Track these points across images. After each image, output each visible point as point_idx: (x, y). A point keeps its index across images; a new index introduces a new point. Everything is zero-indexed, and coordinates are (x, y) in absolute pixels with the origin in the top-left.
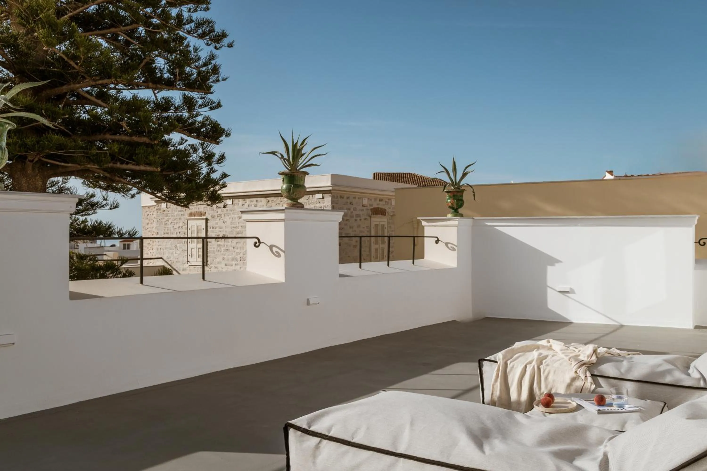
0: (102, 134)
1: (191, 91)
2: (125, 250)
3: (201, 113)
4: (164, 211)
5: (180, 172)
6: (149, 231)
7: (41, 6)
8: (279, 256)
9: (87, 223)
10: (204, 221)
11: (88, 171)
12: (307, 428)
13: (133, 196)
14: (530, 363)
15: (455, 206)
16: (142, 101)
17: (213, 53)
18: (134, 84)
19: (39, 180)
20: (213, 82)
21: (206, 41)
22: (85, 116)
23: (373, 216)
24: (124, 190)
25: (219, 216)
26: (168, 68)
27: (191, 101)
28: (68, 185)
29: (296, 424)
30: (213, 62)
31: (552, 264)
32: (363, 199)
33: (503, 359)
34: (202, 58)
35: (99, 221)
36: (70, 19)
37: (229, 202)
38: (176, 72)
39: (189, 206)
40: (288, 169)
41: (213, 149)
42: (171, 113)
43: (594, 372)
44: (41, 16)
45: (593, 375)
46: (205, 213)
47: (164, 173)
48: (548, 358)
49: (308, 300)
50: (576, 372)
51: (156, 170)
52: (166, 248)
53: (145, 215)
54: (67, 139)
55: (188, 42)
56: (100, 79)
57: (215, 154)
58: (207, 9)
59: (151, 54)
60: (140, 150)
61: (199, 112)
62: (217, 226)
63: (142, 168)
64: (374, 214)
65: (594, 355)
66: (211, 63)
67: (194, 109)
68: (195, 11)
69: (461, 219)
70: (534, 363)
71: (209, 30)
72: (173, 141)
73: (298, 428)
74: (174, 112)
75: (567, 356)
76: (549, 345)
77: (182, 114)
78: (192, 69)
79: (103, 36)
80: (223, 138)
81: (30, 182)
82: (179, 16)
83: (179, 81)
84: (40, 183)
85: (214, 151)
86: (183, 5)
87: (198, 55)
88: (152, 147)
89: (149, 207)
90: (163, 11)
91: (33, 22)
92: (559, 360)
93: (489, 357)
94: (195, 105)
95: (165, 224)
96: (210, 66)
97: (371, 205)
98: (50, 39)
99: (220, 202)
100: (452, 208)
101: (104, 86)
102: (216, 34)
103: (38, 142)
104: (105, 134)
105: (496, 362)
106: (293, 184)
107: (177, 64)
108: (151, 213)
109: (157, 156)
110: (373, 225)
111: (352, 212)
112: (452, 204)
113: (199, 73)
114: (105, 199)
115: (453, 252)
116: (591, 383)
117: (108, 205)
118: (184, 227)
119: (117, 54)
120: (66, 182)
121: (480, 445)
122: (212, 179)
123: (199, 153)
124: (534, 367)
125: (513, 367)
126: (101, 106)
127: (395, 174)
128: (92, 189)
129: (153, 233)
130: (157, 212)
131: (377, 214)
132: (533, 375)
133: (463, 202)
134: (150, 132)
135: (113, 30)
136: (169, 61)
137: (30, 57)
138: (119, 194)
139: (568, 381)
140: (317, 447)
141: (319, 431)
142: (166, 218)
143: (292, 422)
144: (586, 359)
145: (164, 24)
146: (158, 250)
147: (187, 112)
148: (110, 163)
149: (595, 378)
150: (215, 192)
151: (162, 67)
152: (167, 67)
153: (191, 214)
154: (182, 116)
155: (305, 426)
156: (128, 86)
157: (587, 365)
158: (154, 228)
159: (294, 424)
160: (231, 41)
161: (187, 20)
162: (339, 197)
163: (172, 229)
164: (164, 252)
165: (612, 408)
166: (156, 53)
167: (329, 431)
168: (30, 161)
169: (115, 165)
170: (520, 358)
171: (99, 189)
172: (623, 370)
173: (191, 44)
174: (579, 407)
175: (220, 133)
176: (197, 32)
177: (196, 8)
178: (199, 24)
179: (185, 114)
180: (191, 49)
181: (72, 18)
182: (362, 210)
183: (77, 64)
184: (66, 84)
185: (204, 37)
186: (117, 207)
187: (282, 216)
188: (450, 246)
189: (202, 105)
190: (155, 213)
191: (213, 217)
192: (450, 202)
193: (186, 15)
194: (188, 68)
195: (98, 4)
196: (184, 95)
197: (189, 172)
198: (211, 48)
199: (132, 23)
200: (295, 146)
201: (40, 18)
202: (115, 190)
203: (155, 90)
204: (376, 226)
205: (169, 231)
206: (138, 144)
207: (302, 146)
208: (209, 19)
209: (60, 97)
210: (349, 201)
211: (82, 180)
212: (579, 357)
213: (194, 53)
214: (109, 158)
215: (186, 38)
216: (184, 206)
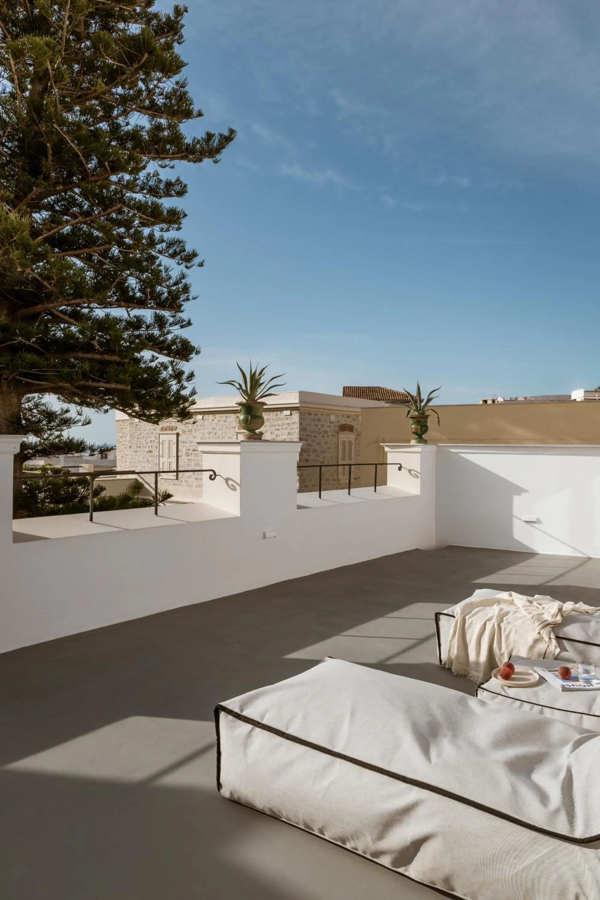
0: (74, 353)
1: (163, 310)
2: (103, 460)
3: (172, 331)
4: (137, 425)
5: (151, 390)
6: (123, 445)
7: (16, 228)
8: (234, 489)
9: (62, 438)
10: (175, 436)
11: (61, 388)
12: (239, 713)
13: (106, 411)
14: (489, 620)
15: (419, 432)
16: (115, 319)
17: (184, 272)
18: (107, 303)
19: (14, 397)
20: (184, 301)
21: (177, 261)
22: (59, 334)
23: (340, 432)
24: (96, 406)
25: (190, 431)
26: (140, 287)
27: (162, 320)
28: (43, 401)
29: (227, 707)
30: (184, 281)
31: (519, 494)
32: (331, 415)
33: (462, 613)
34: (173, 278)
35: (71, 438)
36: (43, 241)
37: (199, 417)
38: (147, 291)
39: (159, 423)
40: (246, 399)
41: (183, 366)
42: (142, 331)
43: (559, 634)
44: (15, 238)
45: (558, 638)
46: (176, 428)
47: (135, 390)
48: (509, 615)
49: (264, 534)
50: (539, 633)
51: (126, 388)
52: (139, 462)
53: (118, 429)
54: (40, 358)
55: (160, 261)
56: (73, 299)
57: (184, 372)
58: (179, 229)
59: (123, 274)
60: (111, 369)
61: (170, 330)
62: (188, 440)
63: (113, 386)
64: (341, 431)
65: (559, 613)
66: (182, 282)
67: (165, 327)
68: (168, 230)
69: (424, 446)
70: (494, 620)
71: (180, 250)
72: (144, 358)
73: (230, 712)
74: (146, 330)
75: (530, 613)
76: (510, 598)
77: (152, 332)
78: (163, 288)
79: (77, 256)
80: (193, 355)
81: (5, 399)
82: (151, 236)
83: (150, 299)
84: (15, 400)
85: (184, 369)
86: (156, 225)
87: (169, 274)
88: (123, 365)
89: (123, 421)
90: (136, 230)
91: (7, 244)
92: (521, 618)
93: (447, 610)
94: (166, 323)
95: (138, 438)
96: (180, 285)
97: (338, 422)
98: (24, 260)
99: (190, 418)
100: (416, 433)
101: (78, 305)
102: (187, 253)
103: (12, 361)
104: (77, 352)
105: (454, 617)
106: (250, 414)
107: (148, 283)
108: (125, 427)
109: (127, 375)
110: (340, 442)
111: (319, 429)
112: (416, 430)
113: (169, 292)
114: (80, 414)
115: (416, 479)
116: (556, 646)
117: (81, 421)
118: (156, 441)
119: (90, 274)
120: (41, 398)
121: (426, 750)
122: (183, 396)
123: (169, 371)
124: (494, 625)
125: (472, 623)
126: (74, 325)
127: (365, 387)
128: (67, 404)
129: (126, 446)
130: (130, 426)
131: (344, 430)
132: (493, 634)
133: (428, 428)
134: (121, 351)
135: (86, 250)
136: (141, 280)
137: (6, 277)
138: (93, 409)
139: (530, 642)
140: (249, 735)
141: (252, 717)
142: (139, 432)
143: (223, 704)
144: (550, 619)
145: (135, 244)
146: (131, 463)
147: (158, 330)
148: (81, 380)
149: (560, 640)
150: (185, 408)
151: (134, 287)
152: (138, 286)
153: (162, 429)
154: (153, 334)
155: (237, 710)
156: (102, 304)
157: (551, 626)
158: (128, 441)
159: (226, 707)
160: (202, 261)
161: (158, 240)
162: (307, 414)
163: (144, 443)
164: (136, 466)
165: (577, 683)
166: (128, 272)
167: (263, 718)
168: (4, 379)
169: (86, 383)
170: (480, 614)
171: (73, 404)
172: (590, 633)
173: (163, 264)
174: (542, 681)
175: (190, 350)
176: (168, 251)
177: (169, 228)
178: (171, 244)
179: (156, 332)
180: (162, 268)
181: (46, 240)
182: (330, 427)
183: (50, 284)
184: (40, 304)
185: (174, 257)
186: (89, 423)
187: (237, 449)
188: (413, 472)
189: (173, 323)
190: (128, 427)
191: (184, 432)
192: (414, 428)
193: (157, 235)
194: (159, 287)
195: (73, 225)
196: (156, 313)
197: (160, 389)
198: (182, 267)
199: (106, 243)
200: (253, 376)
201: (15, 240)
202: (89, 405)
203: (128, 308)
204: (344, 442)
205: (141, 445)
206: (110, 363)
207: (260, 376)
208: (180, 239)
209: (35, 317)
210: (317, 417)
211: (56, 396)
212: (543, 616)
213: (165, 272)
214: (81, 377)
215: (158, 258)
216: (153, 423)
